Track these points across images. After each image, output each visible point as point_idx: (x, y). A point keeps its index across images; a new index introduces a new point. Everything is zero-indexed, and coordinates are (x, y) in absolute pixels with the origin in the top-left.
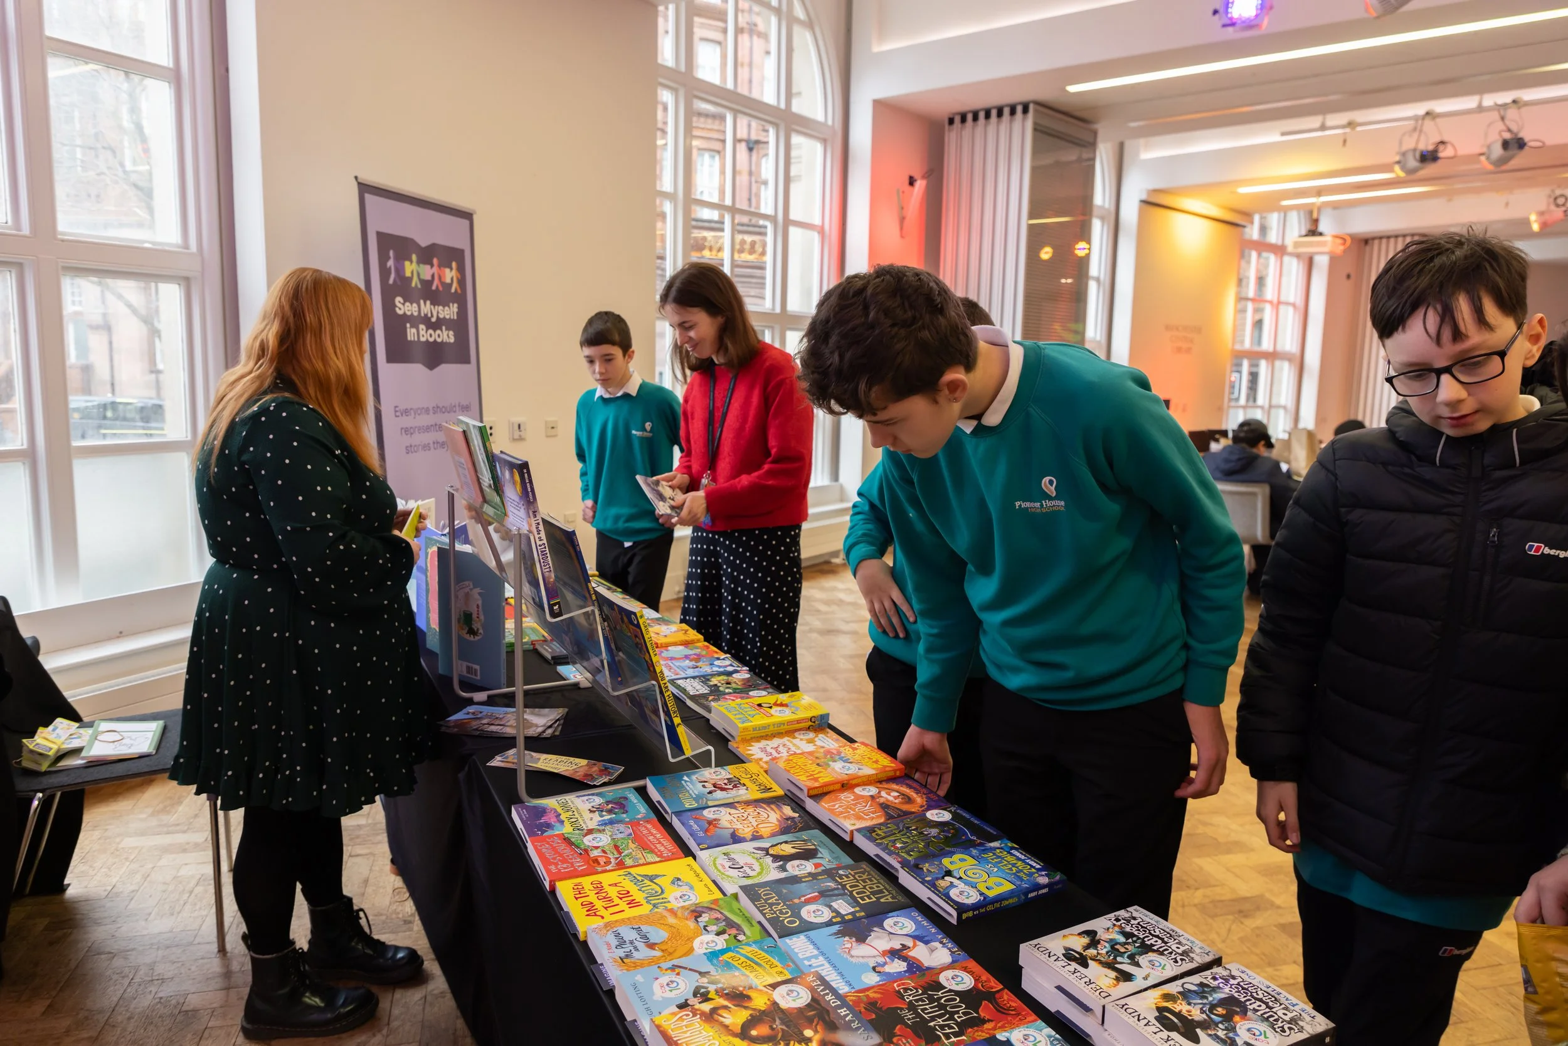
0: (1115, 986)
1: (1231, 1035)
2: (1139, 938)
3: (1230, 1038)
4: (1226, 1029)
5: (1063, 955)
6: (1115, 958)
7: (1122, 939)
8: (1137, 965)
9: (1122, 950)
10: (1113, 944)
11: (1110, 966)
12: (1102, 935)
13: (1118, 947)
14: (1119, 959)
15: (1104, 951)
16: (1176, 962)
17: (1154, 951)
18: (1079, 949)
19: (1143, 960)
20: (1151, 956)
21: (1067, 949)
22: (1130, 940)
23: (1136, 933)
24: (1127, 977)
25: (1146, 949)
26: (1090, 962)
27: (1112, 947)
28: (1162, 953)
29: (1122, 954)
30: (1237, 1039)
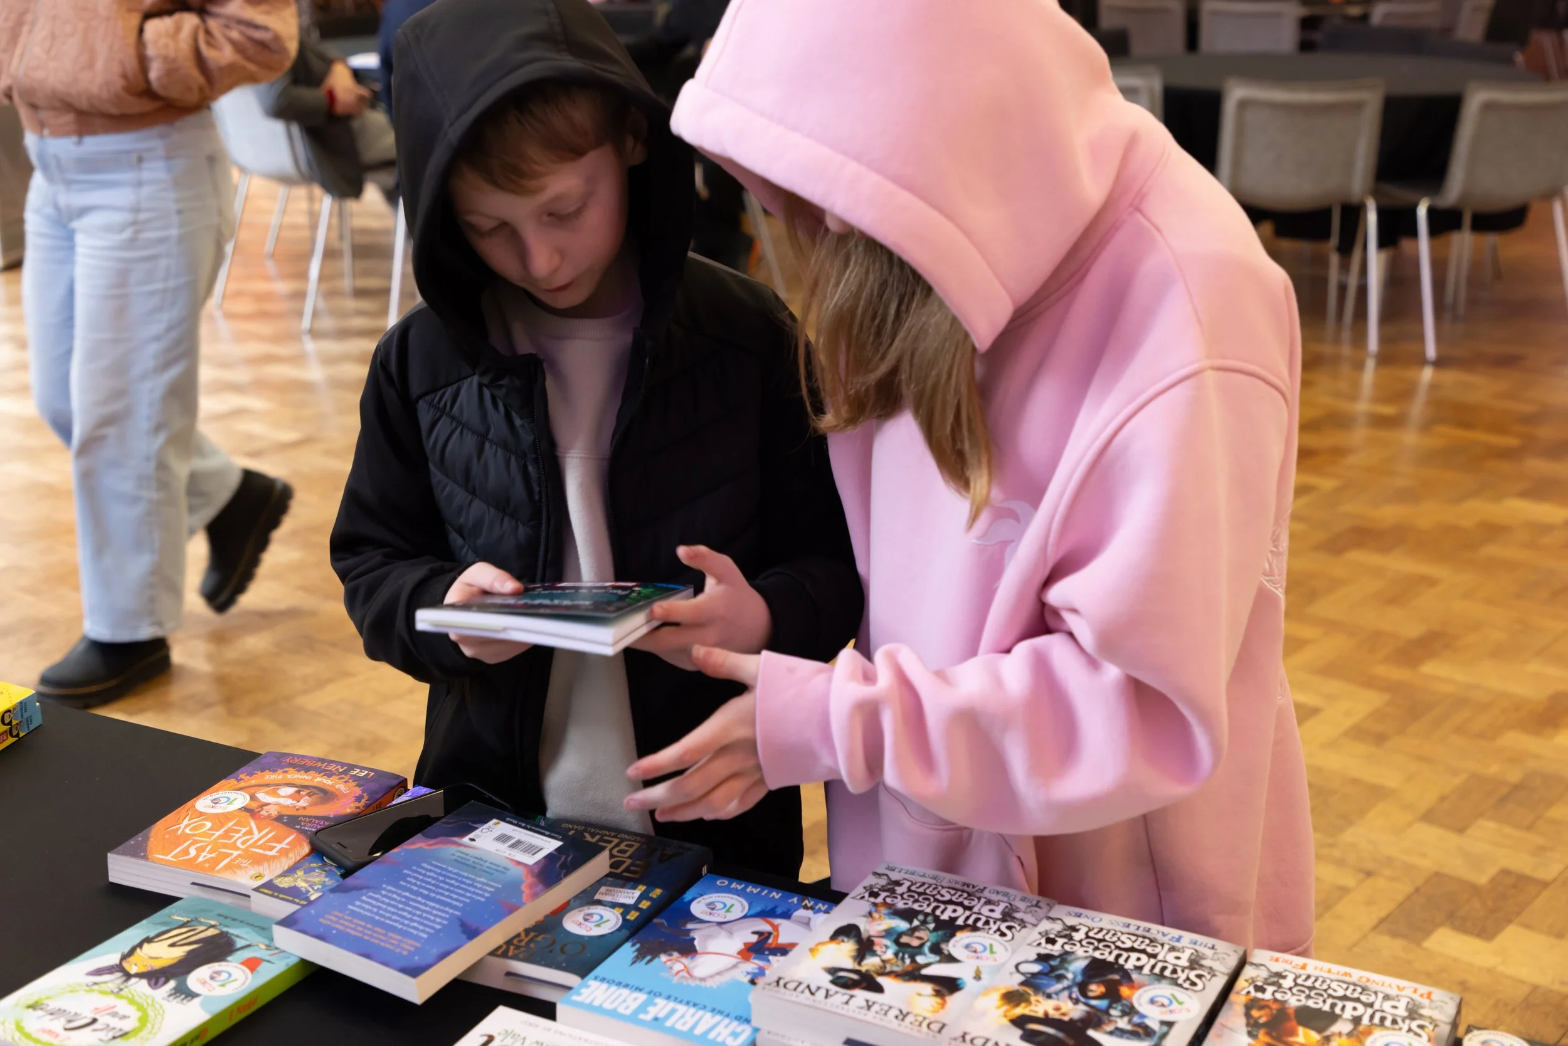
0: (943, 1005)
1: (1136, 1019)
2: (926, 915)
3: (1139, 1025)
4: (1124, 1014)
5: (833, 982)
6: (913, 961)
7: (902, 925)
8: (951, 959)
9: (915, 943)
10: (895, 937)
11: (913, 975)
12: (869, 928)
13: (904, 939)
14: (920, 959)
15: (889, 955)
16: (1003, 934)
17: (962, 928)
18: (850, 964)
19: (956, 946)
20: (962, 938)
21: (832, 971)
22: (916, 923)
23: (916, 906)
24: (948, 986)
25: (949, 929)
26: (881, 980)
27: (897, 941)
28: (974, 928)
29: (919, 950)
30: (1148, 1022)
